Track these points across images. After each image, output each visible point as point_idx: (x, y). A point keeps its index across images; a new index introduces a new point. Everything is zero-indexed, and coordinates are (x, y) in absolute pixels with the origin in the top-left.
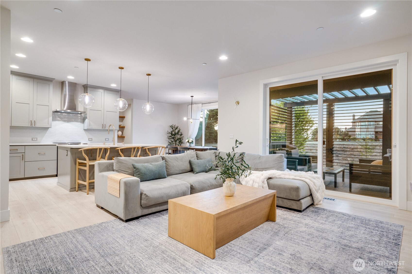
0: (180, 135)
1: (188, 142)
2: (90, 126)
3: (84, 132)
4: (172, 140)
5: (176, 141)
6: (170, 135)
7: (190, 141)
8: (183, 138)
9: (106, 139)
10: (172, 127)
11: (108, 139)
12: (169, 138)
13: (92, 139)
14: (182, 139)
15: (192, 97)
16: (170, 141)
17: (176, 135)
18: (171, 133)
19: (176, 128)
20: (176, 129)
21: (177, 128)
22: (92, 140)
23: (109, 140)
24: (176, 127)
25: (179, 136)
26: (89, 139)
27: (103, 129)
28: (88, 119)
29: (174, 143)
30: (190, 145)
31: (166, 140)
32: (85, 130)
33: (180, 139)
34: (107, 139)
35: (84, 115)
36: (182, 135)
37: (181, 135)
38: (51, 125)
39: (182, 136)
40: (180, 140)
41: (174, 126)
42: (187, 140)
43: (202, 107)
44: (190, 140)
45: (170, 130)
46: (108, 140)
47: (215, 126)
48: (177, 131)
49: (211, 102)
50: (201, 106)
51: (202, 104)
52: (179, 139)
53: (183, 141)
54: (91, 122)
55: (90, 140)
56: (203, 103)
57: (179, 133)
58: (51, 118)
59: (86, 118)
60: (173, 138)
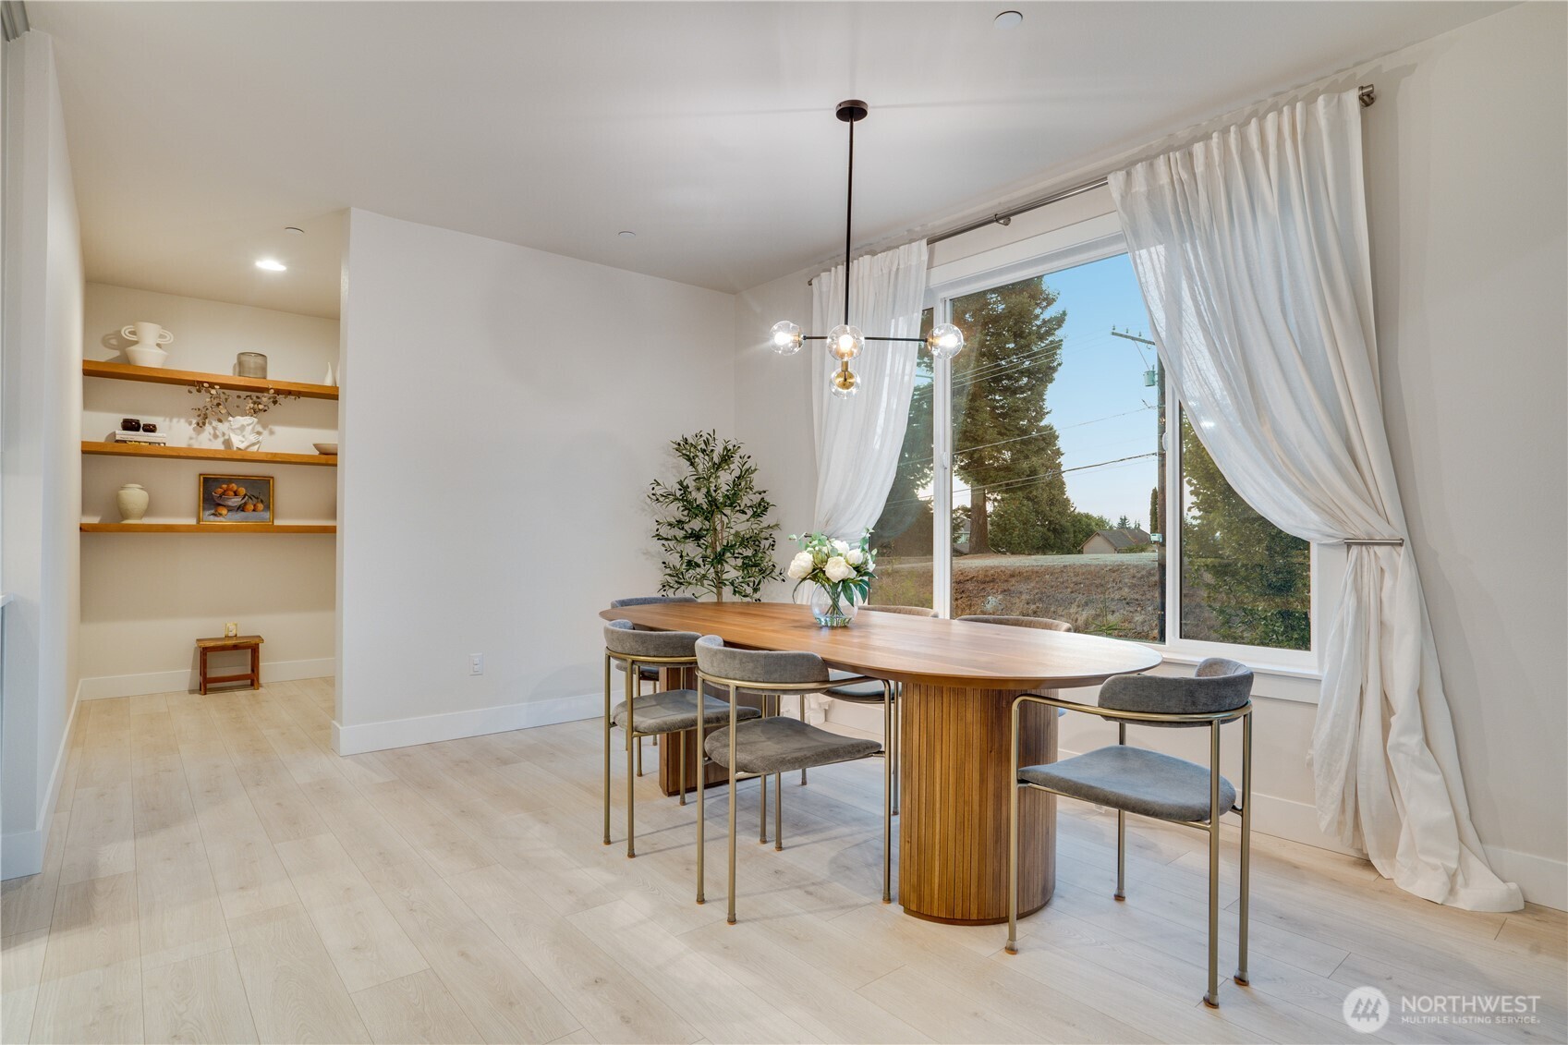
0: (750, 512)
1: (817, 573)
4: (692, 550)
5: (719, 559)
6: (675, 511)
7: (836, 570)
8: (776, 534)
10: (686, 450)
12: (665, 531)
14: (767, 543)
15: (852, 111)
16: (674, 560)
17: (718, 517)
18: (678, 493)
19: (716, 460)
20: (717, 467)
21: (726, 458)
24: (719, 450)
25: (745, 517)
29: (701, 571)
30: (835, 607)
31: (646, 553)
33: (752, 540)
36: (766, 509)
37: (761, 508)
39: (767, 519)
40: (749, 553)
41: (707, 442)
42: (803, 561)
43: (930, 267)
44: (834, 552)
45: (674, 472)
47: (918, 485)
48: (725, 479)
50: (925, 257)
51: (932, 241)
52: (744, 542)
53: (775, 556)
56: (939, 232)
57: (747, 500)
60: (696, 536)
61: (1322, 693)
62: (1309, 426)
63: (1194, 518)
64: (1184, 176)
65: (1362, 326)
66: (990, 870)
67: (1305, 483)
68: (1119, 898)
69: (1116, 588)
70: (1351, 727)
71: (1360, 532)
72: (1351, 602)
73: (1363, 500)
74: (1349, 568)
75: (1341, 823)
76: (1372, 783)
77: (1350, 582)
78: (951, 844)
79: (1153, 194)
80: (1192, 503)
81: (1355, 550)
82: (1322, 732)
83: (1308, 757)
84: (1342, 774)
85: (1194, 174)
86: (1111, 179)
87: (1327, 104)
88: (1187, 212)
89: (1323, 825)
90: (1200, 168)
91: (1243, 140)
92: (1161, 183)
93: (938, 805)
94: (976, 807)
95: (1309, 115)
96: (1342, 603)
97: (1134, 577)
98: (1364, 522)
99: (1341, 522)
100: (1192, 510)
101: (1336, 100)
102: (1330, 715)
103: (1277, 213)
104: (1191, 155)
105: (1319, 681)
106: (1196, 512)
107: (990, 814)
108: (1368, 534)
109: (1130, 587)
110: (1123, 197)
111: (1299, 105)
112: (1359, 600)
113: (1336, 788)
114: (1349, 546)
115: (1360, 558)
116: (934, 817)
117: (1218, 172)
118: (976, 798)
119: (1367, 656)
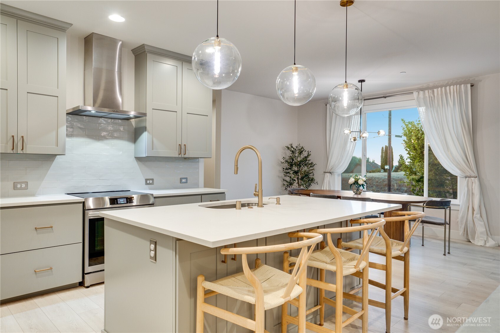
2: (153, 149)
3: (135, 163)
4: (293, 176)
6: (288, 165)
8: (314, 172)
9: (181, 179)
10: (291, 148)
11: (186, 178)
13: (153, 180)
14: (312, 174)
15: (362, 81)
16: (288, 179)
17: (301, 167)
18: (291, 161)
19: (300, 152)
21: (302, 151)
22: (152, 184)
23: (187, 180)
24: (300, 149)
25: (307, 167)
26: (146, 180)
27: (180, 156)
28: (148, 132)
29: (295, 182)
32: (139, 159)
34: (184, 180)
35: (135, 122)
36: (314, 165)
37: (312, 165)
38: (64, 149)
41: (297, 147)
45: (287, 155)
46: (186, 182)
48: (302, 158)
49: (387, 95)
52: (308, 174)
54: (155, 140)
55: (148, 182)
57: (307, 162)
58: (63, 130)
59: (144, 129)
60: (296, 172)
61: (460, 207)
62: (458, 153)
63: (408, 162)
64: (432, 96)
65: (470, 132)
66: (401, 238)
67: (458, 165)
68: (423, 245)
69: (371, 186)
70: (466, 214)
71: (468, 174)
72: (466, 189)
73: (469, 168)
74: (466, 182)
75: (464, 234)
76: (470, 225)
77: (466, 185)
78: (394, 233)
79: (424, 98)
80: (408, 157)
81: (467, 178)
82: (460, 215)
83: (457, 221)
84: (464, 224)
85: (434, 95)
86: (414, 93)
87: (464, 86)
88: (432, 104)
89: (460, 234)
90: (436, 95)
91: (446, 90)
92: (426, 96)
93: (392, 226)
94: (399, 226)
95: (460, 88)
96: (465, 189)
97: (377, 182)
98: (469, 173)
99: (465, 173)
100: (407, 159)
101: (466, 86)
102: (462, 212)
103: (453, 107)
104: (434, 91)
105: (460, 205)
106: (409, 160)
107: (402, 227)
108: (470, 175)
109: (376, 186)
110: (417, 98)
111: (458, 86)
112: (468, 188)
113: (463, 226)
114: (466, 177)
115: (468, 180)
116: (391, 228)
117: (440, 97)
118: (399, 225)
119: (469, 200)
